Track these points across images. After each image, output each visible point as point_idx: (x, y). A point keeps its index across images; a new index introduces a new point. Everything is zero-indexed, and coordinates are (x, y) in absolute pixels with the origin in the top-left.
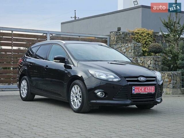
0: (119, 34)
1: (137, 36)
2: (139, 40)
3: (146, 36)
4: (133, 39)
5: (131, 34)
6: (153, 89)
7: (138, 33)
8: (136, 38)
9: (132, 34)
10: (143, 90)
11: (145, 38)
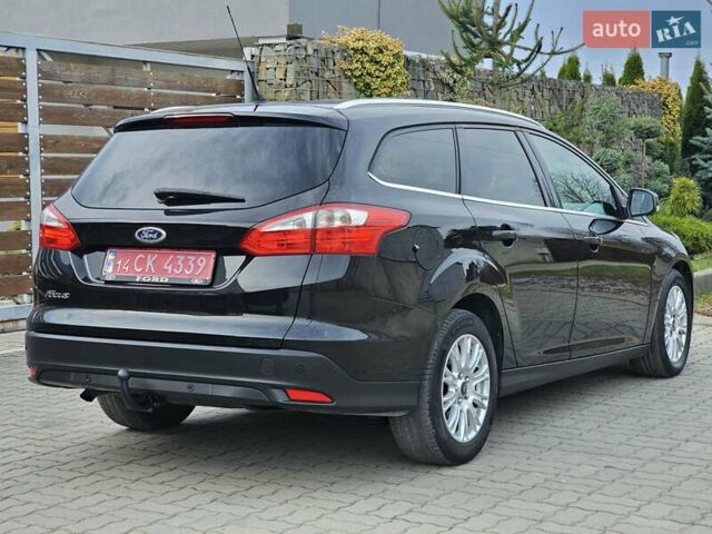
0: (304, 53)
1: (358, 65)
2: (368, 79)
3: (392, 65)
4: (346, 77)
5: (338, 56)
7: (363, 51)
8: (358, 73)
11: (389, 71)
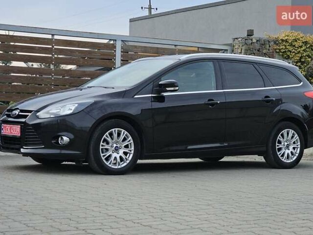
1: (284, 47)
2: (289, 53)
3: (301, 47)
4: (277, 52)
6: (18, 131)
7: (286, 41)
8: (282, 51)
9: (275, 43)
10: (9, 130)
11: (299, 50)
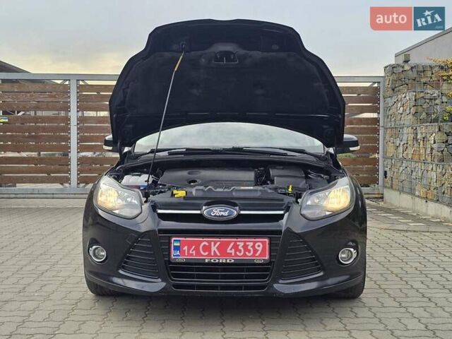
6: (260, 249)
10: (214, 248)
